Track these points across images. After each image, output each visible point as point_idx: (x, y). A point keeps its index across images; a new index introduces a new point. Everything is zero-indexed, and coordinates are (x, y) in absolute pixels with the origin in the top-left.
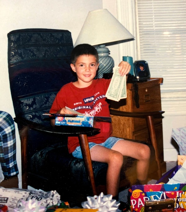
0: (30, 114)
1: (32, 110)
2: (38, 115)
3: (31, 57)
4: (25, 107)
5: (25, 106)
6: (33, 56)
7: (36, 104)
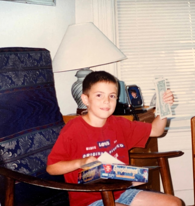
0: (14, 162)
1: (16, 156)
2: (25, 164)
3: (10, 85)
4: (7, 153)
5: (7, 151)
6: (11, 83)
7: (20, 149)
